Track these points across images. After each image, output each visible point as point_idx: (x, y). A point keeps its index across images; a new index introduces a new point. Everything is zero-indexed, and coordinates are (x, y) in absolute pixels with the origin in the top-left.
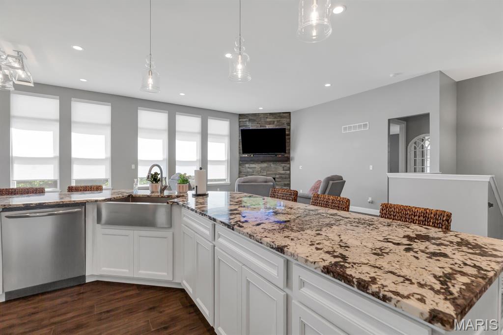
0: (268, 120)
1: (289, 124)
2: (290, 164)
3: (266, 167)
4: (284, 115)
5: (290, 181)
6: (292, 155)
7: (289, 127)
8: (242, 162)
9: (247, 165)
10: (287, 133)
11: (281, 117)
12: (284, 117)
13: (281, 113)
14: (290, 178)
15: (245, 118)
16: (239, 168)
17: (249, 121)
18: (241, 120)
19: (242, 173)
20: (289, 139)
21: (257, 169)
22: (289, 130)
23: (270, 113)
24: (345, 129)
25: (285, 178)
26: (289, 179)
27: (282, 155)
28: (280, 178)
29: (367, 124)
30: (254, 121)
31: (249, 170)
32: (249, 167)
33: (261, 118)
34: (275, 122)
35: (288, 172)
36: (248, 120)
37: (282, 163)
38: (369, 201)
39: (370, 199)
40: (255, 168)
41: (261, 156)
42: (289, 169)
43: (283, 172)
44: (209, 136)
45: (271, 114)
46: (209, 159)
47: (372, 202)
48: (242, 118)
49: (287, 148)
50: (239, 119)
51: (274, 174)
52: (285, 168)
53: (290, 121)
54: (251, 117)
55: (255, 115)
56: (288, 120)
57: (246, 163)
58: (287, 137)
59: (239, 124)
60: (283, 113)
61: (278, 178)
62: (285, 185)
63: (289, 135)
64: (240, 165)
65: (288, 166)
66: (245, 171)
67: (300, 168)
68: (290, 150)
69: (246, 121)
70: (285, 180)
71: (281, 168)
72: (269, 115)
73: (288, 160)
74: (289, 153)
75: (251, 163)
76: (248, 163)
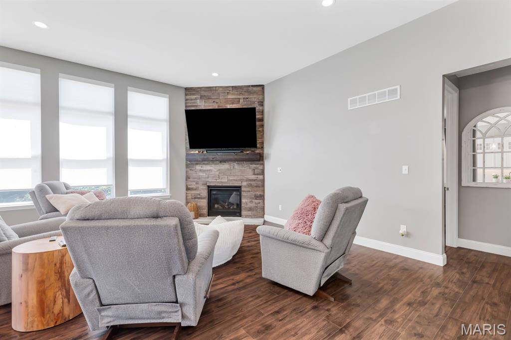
0: (230, 97)
1: (262, 103)
2: (263, 164)
3: (228, 169)
4: (255, 89)
5: (264, 191)
6: (266, 151)
7: (261, 108)
8: (191, 162)
9: (198, 167)
10: (258, 116)
11: (250, 92)
12: (254, 93)
13: (249, 86)
14: (263, 186)
15: (194, 94)
16: (186, 172)
17: (201, 98)
18: (188, 97)
19: (191, 180)
20: (263, 126)
21: (213, 173)
22: (262, 112)
23: (232, 87)
24: (354, 102)
25: (257, 186)
26: (262, 189)
27: (252, 151)
28: (250, 186)
29: (396, 89)
30: (209, 98)
31: (201, 174)
32: (200, 170)
33: (219, 93)
34: (241, 101)
35: (261, 177)
36: (199, 96)
37: (251, 164)
38: (401, 232)
39: (403, 229)
40: (210, 170)
41: (220, 154)
42: (263, 173)
43: (253, 177)
44: (129, 119)
45: (235, 88)
46: (129, 157)
47: (407, 235)
48: (191, 94)
49: (259, 141)
50: (186, 95)
51: (239, 180)
52: (256, 170)
53: (263, 98)
54: (203, 93)
55: (210, 89)
56: (261, 97)
57: (197, 164)
58: (258, 123)
59: (186, 103)
60: (253, 86)
61: (245, 187)
62: (256, 197)
63: (262, 120)
64: (187, 166)
65: (261, 167)
66: (194, 175)
67: (279, 172)
68: (263, 143)
69: (196, 99)
70: (256, 189)
71: (250, 172)
72: (231, 89)
73: (260, 158)
74: (262, 148)
75: (204, 164)
76: (199, 164)
